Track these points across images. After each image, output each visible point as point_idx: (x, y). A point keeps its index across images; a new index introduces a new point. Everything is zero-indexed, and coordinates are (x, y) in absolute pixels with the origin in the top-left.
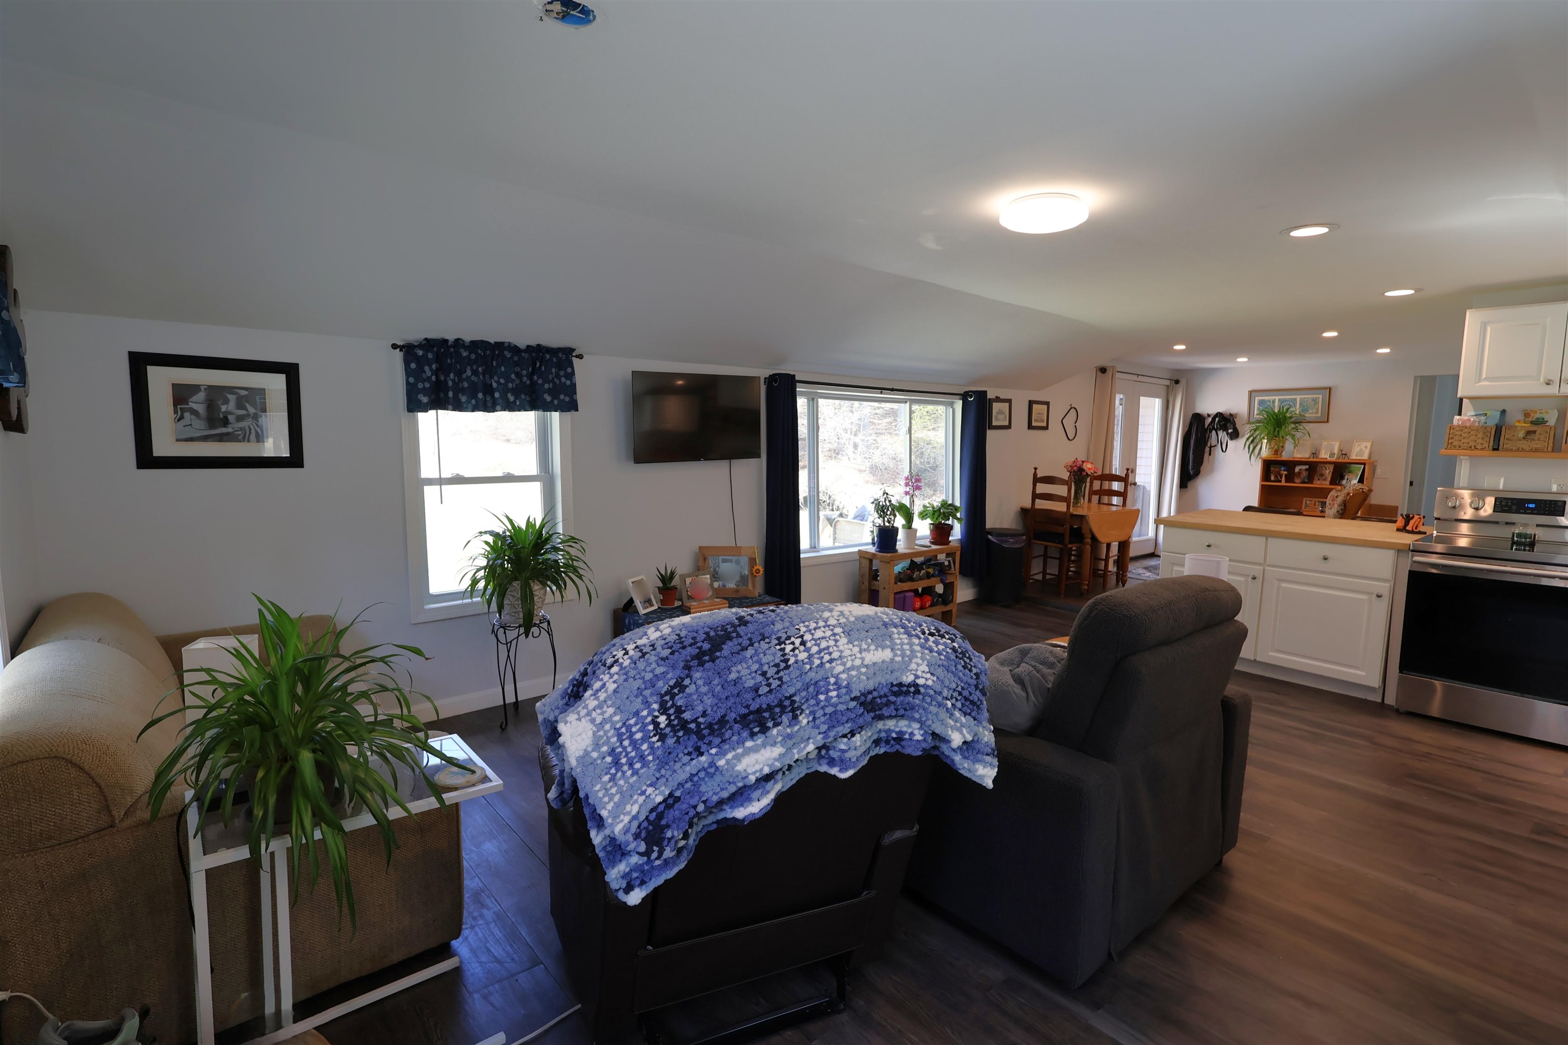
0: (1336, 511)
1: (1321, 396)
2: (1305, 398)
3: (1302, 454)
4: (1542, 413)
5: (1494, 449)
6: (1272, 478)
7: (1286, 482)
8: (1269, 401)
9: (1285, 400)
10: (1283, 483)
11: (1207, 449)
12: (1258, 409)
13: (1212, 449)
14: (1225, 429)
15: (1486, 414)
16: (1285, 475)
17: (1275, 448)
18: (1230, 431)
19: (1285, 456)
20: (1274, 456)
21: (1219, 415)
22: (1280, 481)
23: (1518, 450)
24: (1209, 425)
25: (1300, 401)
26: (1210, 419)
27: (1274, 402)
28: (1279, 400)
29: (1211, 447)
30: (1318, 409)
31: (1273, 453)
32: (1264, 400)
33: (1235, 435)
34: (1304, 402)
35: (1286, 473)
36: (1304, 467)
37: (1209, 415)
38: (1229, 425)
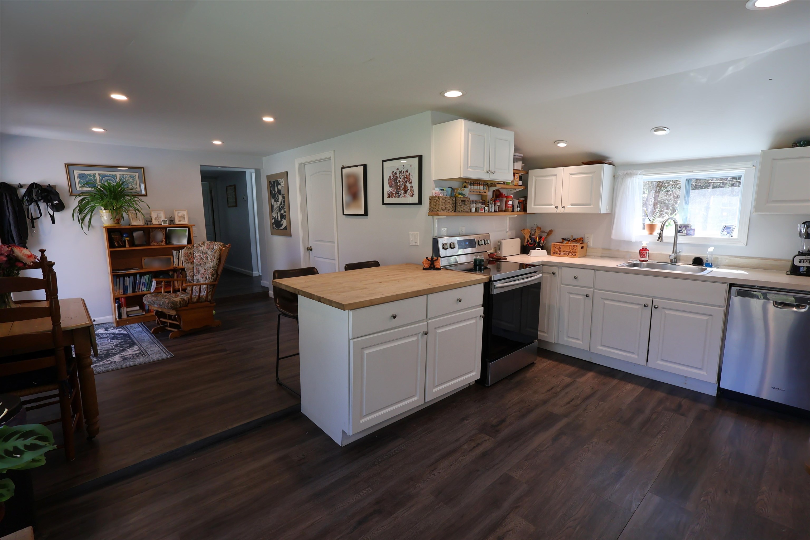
0: (215, 264)
1: (137, 174)
2: (123, 175)
3: (138, 222)
4: (461, 190)
5: (455, 212)
6: (117, 245)
7: (130, 246)
8: (90, 175)
9: (106, 176)
10: (127, 247)
11: (28, 221)
12: (80, 182)
13: (34, 221)
14: (47, 200)
15: (444, 189)
16: (128, 240)
17: (117, 218)
18: (55, 202)
19: (123, 224)
20: (116, 225)
21: (33, 186)
22: (124, 246)
23: (462, 211)
24: (24, 195)
25: (120, 177)
26: (23, 191)
27: (94, 176)
28: (99, 175)
29: (32, 219)
30: (136, 185)
31: (116, 222)
32: (84, 174)
33: (60, 207)
34: (123, 178)
35: (128, 238)
36: (140, 233)
37: (21, 186)
38: (52, 196)
